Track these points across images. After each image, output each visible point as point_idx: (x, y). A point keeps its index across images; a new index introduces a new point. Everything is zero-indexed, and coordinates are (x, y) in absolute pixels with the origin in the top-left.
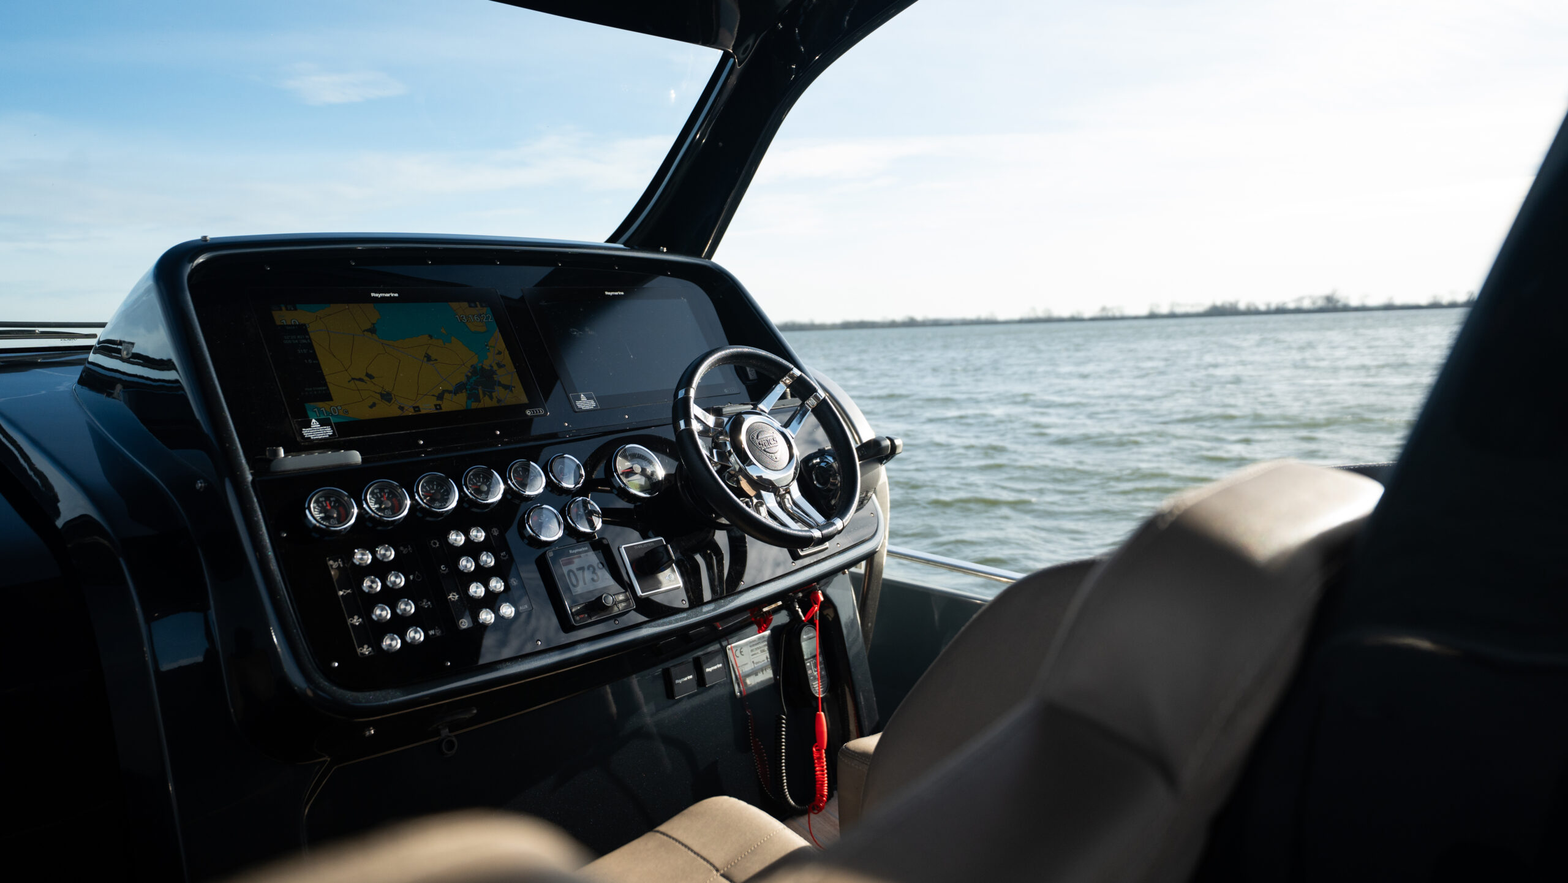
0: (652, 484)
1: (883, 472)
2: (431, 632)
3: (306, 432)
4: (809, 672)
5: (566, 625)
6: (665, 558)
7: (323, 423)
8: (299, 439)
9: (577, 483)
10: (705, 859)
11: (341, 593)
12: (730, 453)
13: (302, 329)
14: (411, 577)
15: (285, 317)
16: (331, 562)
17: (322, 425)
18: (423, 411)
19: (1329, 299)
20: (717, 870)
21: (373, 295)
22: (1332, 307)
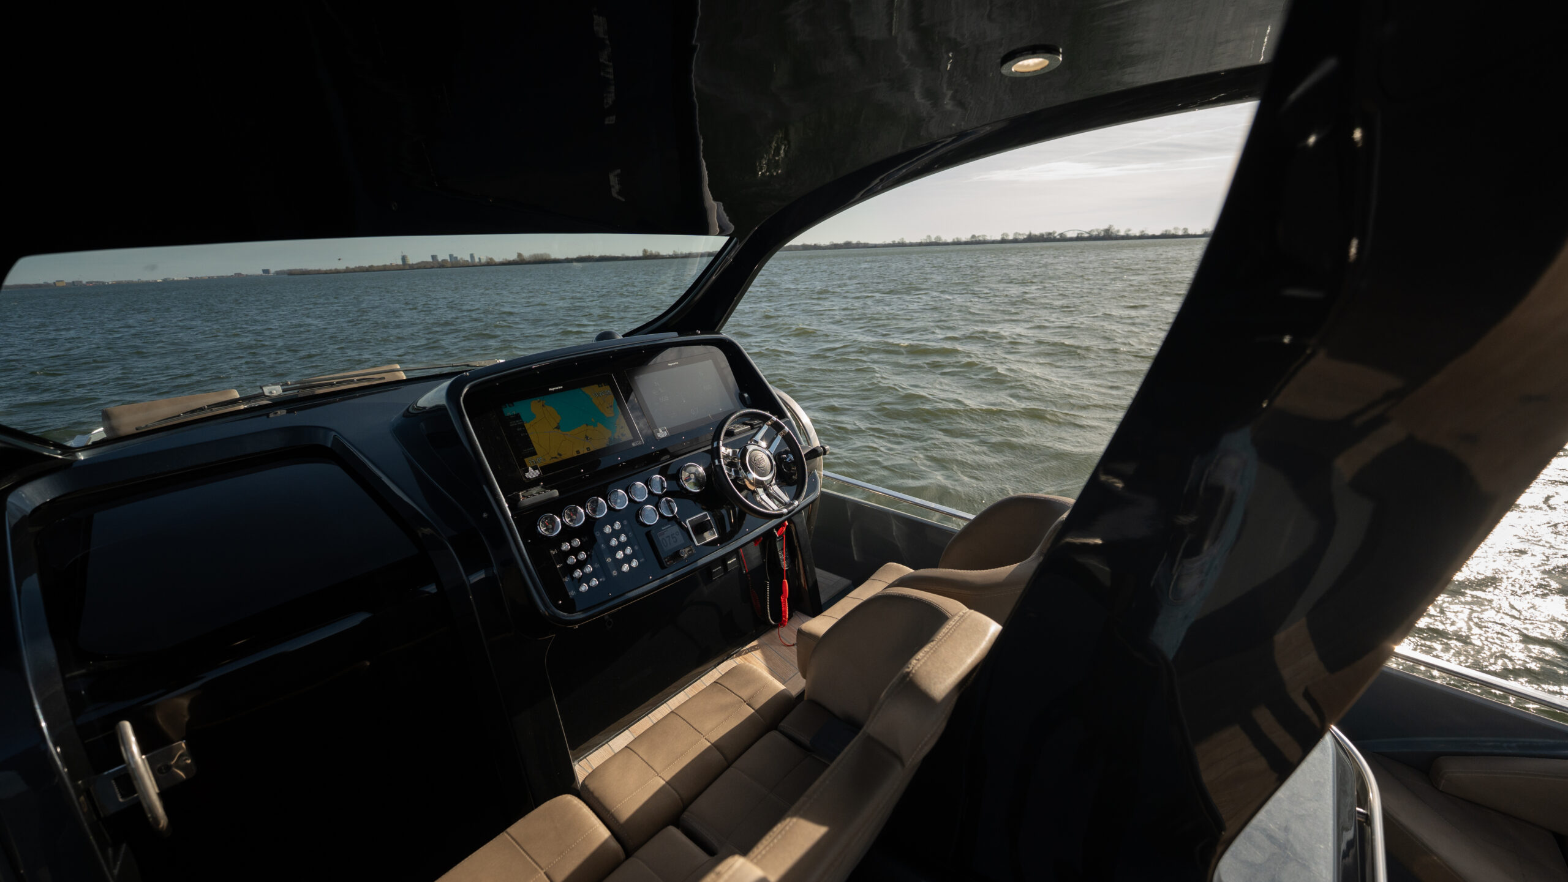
0: (698, 482)
1: (820, 460)
2: (601, 580)
3: (528, 475)
4: (781, 557)
5: (663, 567)
6: (710, 527)
7: (535, 468)
8: (524, 479)
9: (662, 490)
10: (739, 697)
11: (558, 566)
12: (740, 469)
13: (518, 417)
14: (589, 553)
15: (509, 411)
16: (552, 551)
17: (534, 469)
18: (581, 453)
19: (1107, 231)
20: (745, 702)
21: (550, 389)
22: (1108, 236)
